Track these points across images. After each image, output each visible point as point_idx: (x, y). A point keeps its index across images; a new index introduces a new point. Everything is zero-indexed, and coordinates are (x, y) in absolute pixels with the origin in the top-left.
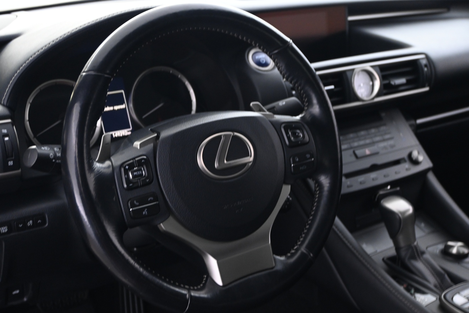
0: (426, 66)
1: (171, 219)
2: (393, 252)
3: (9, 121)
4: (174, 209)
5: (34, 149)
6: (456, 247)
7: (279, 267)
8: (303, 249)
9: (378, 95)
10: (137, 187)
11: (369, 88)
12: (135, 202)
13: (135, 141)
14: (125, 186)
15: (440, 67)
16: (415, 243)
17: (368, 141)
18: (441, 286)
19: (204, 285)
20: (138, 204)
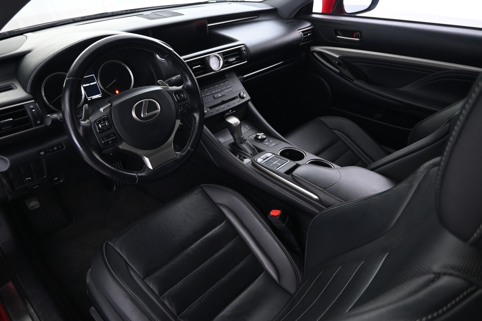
0: (245, 51)
1: (124, 143)
2: (233, 141)
3: (33, 101)
4: (124, 139)
5: (49, 116)
6: (261, 135)
7: (178, 157)
8: (189, 148)
9: (222, 68)
10: (105, 131)
11: (218, 64)
12: (104, 138)
13: (100, 108)
14: (98, 131)
15: (252, 51)
16: (242, 137)
17: (219, 90)
18: (253, 154)
19: (144, 170)
20: (106, 139)
